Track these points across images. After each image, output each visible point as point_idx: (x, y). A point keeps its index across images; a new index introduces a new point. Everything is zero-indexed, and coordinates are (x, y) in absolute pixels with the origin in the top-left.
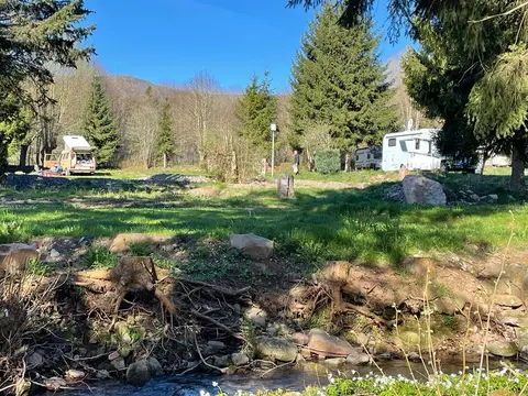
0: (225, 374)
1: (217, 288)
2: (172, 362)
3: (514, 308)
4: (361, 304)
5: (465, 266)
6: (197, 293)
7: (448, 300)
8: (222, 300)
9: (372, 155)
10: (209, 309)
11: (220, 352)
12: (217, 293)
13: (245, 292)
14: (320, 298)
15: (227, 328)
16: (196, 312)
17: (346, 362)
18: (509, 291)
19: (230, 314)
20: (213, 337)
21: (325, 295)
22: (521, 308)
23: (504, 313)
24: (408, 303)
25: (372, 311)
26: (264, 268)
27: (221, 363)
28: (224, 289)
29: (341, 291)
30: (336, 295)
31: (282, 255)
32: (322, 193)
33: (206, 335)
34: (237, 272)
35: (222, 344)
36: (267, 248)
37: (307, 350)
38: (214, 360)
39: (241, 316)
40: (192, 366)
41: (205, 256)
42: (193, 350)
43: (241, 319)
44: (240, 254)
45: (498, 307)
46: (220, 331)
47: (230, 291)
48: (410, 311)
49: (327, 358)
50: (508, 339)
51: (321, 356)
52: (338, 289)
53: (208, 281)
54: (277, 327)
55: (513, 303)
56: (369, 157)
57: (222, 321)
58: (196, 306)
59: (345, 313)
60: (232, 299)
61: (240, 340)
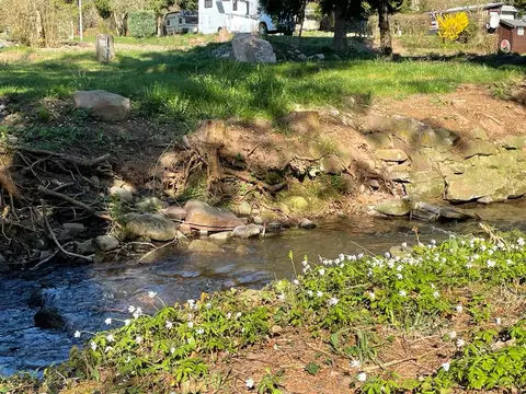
0: (92, 262)
1: (68, 158)
2: (19, 253)
3: (400, 162)
4: (240, 169)
5: (344, 120)
6: (41, 165)
7: (335, 158)
8: (75, 172)
9: (184, 20)
10: (61, 184)
11: (81, 237)
12: (68, 164)
13: (103, 161)
14: (193, 163)
15: (87, 206)
16: (44, 189)
17: (235, 236)
18: (392, 145)
19: (88, 188)
20: (70, 219)
21: (199, 160)
22: (407, 163)
23: (390, 169)
24: (293, 164)
25: (254, 176)
26: (122, 131)
27: (84, 249)
28: (76, 159)
29: (218, 154)
30: (212, 159)
31: (141, 115)
32: (145, 55)
33: (59, 218)
34: (89, 137)
35: (81, 226)
36: (123, 107)
37: (185, 226)
38: (75, 246)
39: (102, 190)
40: (46, 256)
41: (44, 119)
42: (45, 235)
43: (102, 194)
44: (90, 116)
45: (384, 163)
46: (78, 211)
47: (85, 161)
48: (295, 173)
49: (210, 233)
50: (397, 197)
51: (203, 231)
52: (215, 151)
53: (54, 149)
54: (148, 201)
55: (399, 158)
56: (180, 22)
57: (79, 198)
58: (44, 182)
59: (223, 180)
60: (88, 171)
61: (104, 220)
